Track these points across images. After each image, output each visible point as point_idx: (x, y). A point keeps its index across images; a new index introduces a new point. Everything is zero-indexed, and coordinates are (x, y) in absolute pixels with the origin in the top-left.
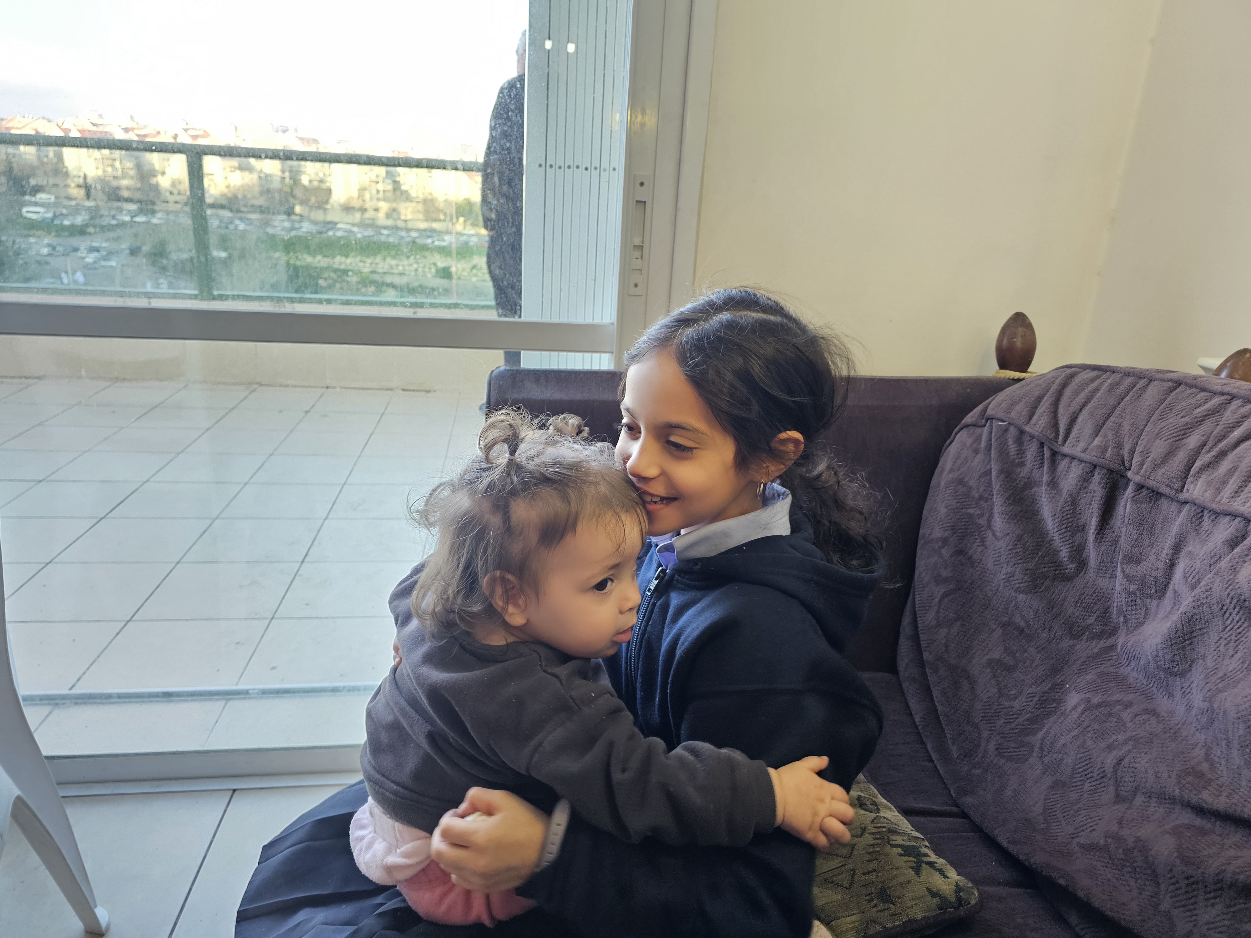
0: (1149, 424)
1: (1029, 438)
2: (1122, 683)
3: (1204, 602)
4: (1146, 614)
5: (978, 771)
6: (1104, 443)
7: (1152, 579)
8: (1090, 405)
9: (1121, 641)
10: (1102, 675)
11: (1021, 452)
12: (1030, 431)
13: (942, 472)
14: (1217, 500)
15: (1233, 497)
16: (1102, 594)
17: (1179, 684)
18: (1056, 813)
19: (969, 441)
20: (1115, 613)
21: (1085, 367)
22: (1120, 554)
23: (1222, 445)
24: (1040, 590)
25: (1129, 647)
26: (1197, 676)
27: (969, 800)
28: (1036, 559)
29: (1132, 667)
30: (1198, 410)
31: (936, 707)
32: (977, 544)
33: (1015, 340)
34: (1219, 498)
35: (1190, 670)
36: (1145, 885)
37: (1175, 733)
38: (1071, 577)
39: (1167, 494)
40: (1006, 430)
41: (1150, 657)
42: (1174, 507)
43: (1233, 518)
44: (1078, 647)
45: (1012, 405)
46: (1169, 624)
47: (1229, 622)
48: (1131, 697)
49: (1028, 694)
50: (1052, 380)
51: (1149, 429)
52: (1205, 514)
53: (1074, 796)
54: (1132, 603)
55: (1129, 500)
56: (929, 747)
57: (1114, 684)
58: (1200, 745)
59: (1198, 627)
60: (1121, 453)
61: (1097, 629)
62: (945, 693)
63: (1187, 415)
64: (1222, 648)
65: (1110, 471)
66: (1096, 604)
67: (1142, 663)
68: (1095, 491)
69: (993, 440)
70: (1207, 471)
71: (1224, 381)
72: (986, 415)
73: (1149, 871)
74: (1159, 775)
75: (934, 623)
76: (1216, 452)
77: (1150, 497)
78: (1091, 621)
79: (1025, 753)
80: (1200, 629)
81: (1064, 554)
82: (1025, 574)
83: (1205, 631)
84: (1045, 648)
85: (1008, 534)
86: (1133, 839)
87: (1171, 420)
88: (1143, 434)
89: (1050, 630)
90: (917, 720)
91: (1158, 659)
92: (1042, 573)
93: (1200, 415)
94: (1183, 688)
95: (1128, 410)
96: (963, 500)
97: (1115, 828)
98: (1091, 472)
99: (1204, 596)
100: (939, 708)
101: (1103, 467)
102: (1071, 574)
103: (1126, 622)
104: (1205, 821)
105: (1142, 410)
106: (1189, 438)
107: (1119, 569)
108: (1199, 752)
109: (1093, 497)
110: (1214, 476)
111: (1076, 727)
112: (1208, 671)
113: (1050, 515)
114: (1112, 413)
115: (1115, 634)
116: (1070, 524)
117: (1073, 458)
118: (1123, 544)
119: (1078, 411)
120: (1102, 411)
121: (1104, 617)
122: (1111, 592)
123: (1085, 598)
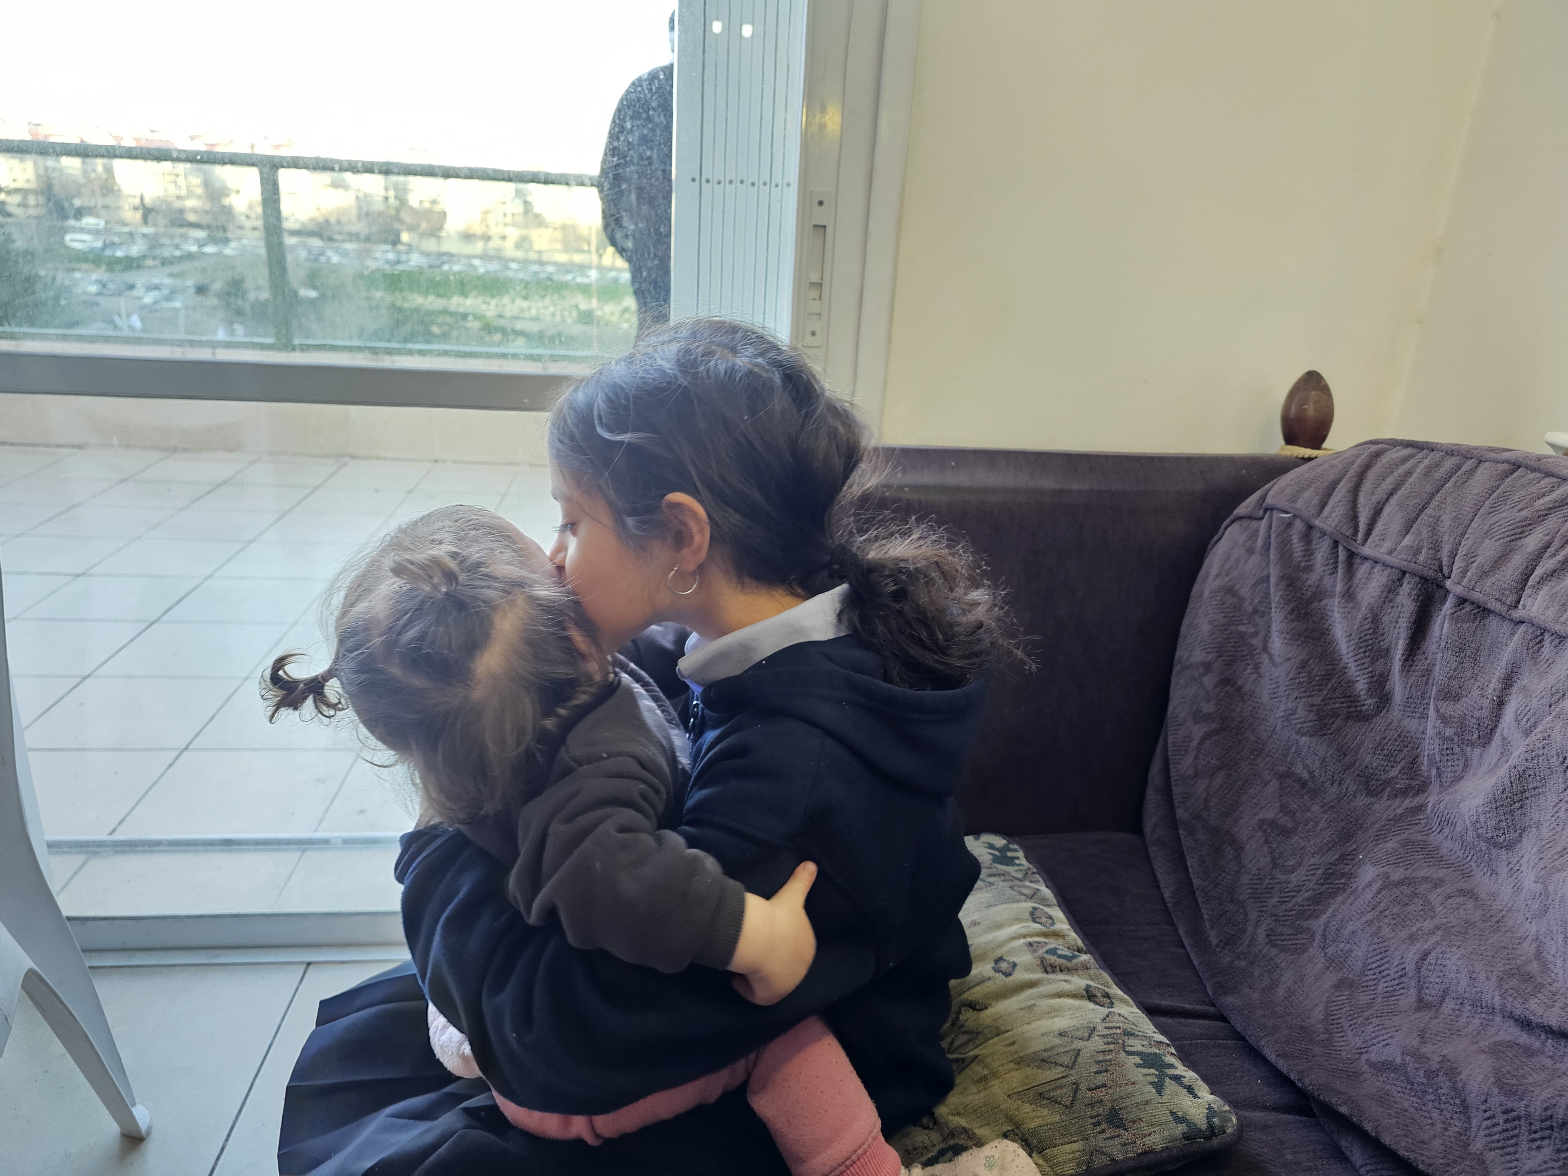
0: (1476, 519)
1: (1319, 535)
2: (1430, 853)
3: (1540, 753)
4: (1466, 766)
5: (1243, 963)
6: (1417, 543)
7: (1474, 721)
8: (1400, 493)
9: (1432, 800)
10: (1407, 842)
11: (1309, 553)
12: (1321, 525)
13: (1207, 576)
14: (1562, 619)
16: (1409, 739)
17: (1505, 859)
18: (1341, 1021)
19: (1242, 538)
20: (1425, 763)
21: (1395, 443)
22: (1434, 687)
24: (1329, 732)
25: (1442, 809)
26: (1528, 848)
27: (1229, 1000)
28: (1325, 692)
29: (1445, 834)
30: (1542, 501)
31: (1191, 879)
32: (1249, 671)
33: (1306, 406)
35: (1520, 841)
36: (1452, 1118)
37: (1497, 922)
38: (1369, 715)
39: (1497, 611)
40: (1290, 525)
41: (1468, 823)
42: (1506, 627)
44: (1376, 806)
45: (1299, 491)
46: (1493, 780)
48: (1442, 873)
49: (1309, 866)
50: (1351, 460)
51: (1476, 526)
52: (1546, 637)
53: (1364, 999)
54: (1448, 752)
55: (1447, 617)
56: (1181, 931)
57: (1421, 856)
58: (1529, 939)
59: (1531, 786)
60: (1438, 557)
61: (1401, 784)
62: (1203, 862)
63: (1526, 508)
64: (1561, 814)
65: (1424, 580)
66: (1400, 751)
67: (1458, 829)
68: (1403, 606)
69: (1273, 537)
70: (1551, 581)
72: (1264, 505)
73: (1458, 1101)
74: (1474, 975)
75: (1191, 772)
76: (1564, 556)
77: (1474, 614)
78: (1394, 773)
79: (1303, 941)
80: (1534, 788)
81: (1361, 686)
82: (1309, 711)
83: (1541, 791)
84: (1333, 807)
85: (1289, 659)
86: (1438, 1059)
87: (1505, 514)
88: (1469, 531)
89: (1340, 784)
90: (1166, 895)
91: (1478, 825)
92: (1332, 710)
93: (1542, 508)
94: (1510, 863)
95: (1449, 500)
96: (1231, 615)
97: (1415, 1043)
98: (1399, 580)
99: (1541, 745)
100: (1196, 882)
101: (1414, 574)
102: (1370, 712)
103: (1439, 776)
104: (1533, 1039)
105: (1468, 500)
106: (1528, 538)
107: (1432, 707)
108: (1528, 949)
109: (1401, 612)
110: (1557, 588)
111: (1369, 909)
112: (1543, 843)
113: (1345, 635)
114: (1428, 503)
115: (1425, 791)
116: (1369, 647)
117: (1376, 562)
118: (1437, 674)
119: (1383, 501)
120: (1415, 501)
121: (1411, 769)
122: (1421, 736)
123: (1387, 743)
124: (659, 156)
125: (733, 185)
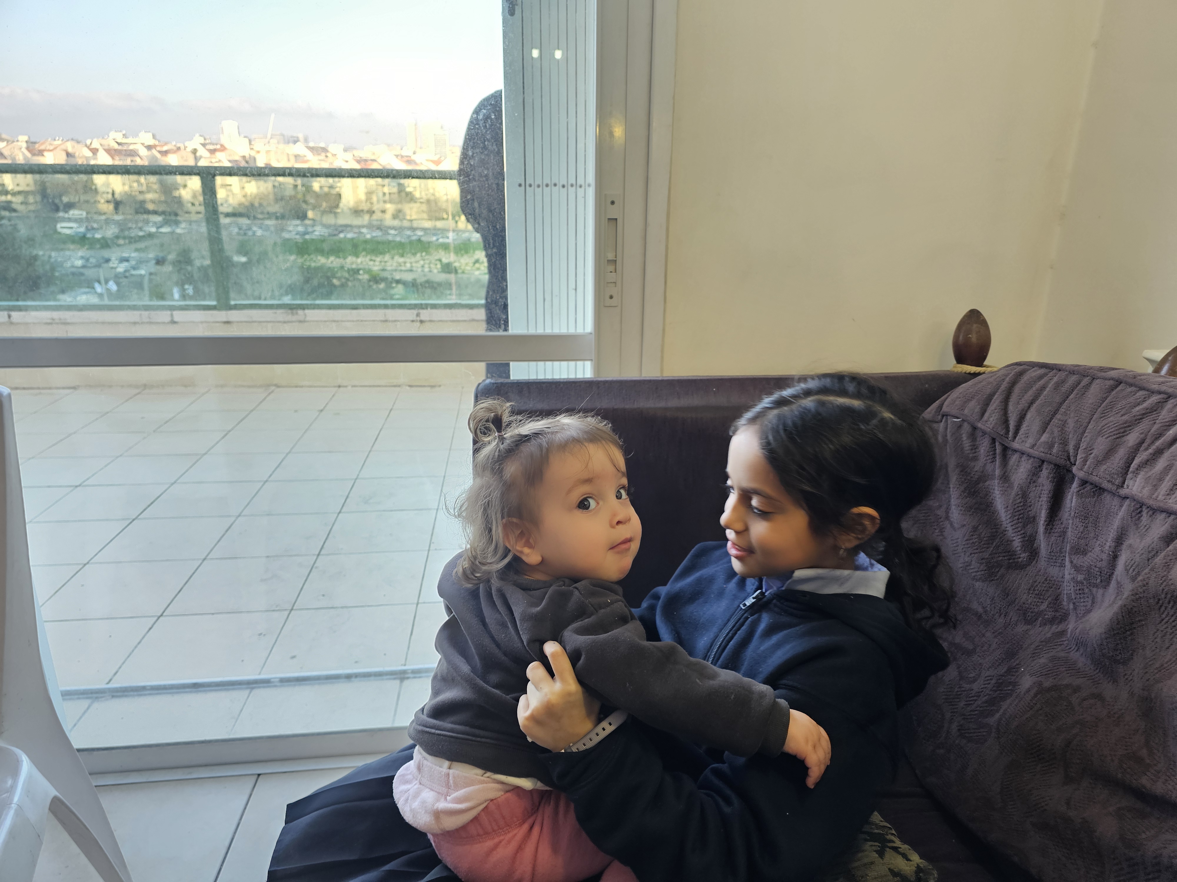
0: (1092, 422)
1: (981, 434)
2: (1071, 667)
3: (1142, 596)
4: (1093, 602)
5: (942, 751)
6: (1051, 440)
7: (1097, 569)
8: (1038, 402)
9: (1071, 626)
10: (1053, 659)
11: (974, 448)
12: (983, 427)
14: (1154, 496)
15: (1168, 494)
16: (1053, 582)
17: (1123, 671)
18: (1012, 792)
20: (1065, 600)
21: (1033, 365)
22: (1068, 545)
23: (1158, 443)
24: (995, 578)
26: (1138, 664)
27: (933, 780)
28: (992, 549)
29: (1081, 652)
30: (1137, 409)
32: (937, 532)
33: (970, 336)
34: (1156, 494)
35: (1132, 659)
36: (1091, 864)
37: (1119, 718)
38: (1024, 565)
39: (1109, 489)
40: (960, 427)
41: (1095, 646)
42: (1116, 501)
43: (1168, 515)
44: (1032, 632)
45: (965, 402)
46: (1112, 613)
47: (1164, 616)
48: (1079, 682)
49: (986, 677)
50: (1003, 378)
51: (1092, 427)
52: (1144, 509)
53: (1028, 777)
54: (1080, 592)
55: (1074, 494)
57: (1064, 669)
58: (1141, 732)
59: (1137, 619)
60: (1066, 449)
61: (1049, 615)
63: (1126, 414)
64: (1158, 640)
65: (1057, 466)
66: (1047, 591)
67: (1088, 649)
68: (1043, 485)
69: (948, 435)
70: (1145, 468)
71: (1162, 379)
72: (942, 410)
73: (1094, 852)
74: (1104, 759)
76: (1154, 449)
77: (1093, 492)
78: (1043, 607)
79: (984, 734)
80: (1139, 621)
81: (1017, 543)
82: (980, 563)
83: (1144, 623)
84: (1001, 633)
85: (964, 525)
86: (1080, 820)
87: (1112, 418)
88: (1087, 431)
89: (1005, 616)
91: (1102, 647)
92: (997, 562)
93: (1138, 414)
94: (1126, 675)
95: (1072, 408)
97: (1063, 808)
98: (1040, 466)
99: (1142, 590)
101: (1050, 463)
102: (1024, 563)
103: (1075, 609)
104: (1145, 805)
105: (1085, 408)
106: (1129, 435)
107: (1067, 559)
108: (1139, 738)
109: (1042, 490)
110: (1150, 474)
111: (1029, 710)
112: (1147, 661)
113: (1003, 507)
114: (1058, 410)
115: (1066, 620)
116: (1021, 516)
117: (1023, 454)
118: (1070, 536)
119: (1026, 409)
120: (1048, 409)
121: (1055, 604)
122: (1061, 580)
123: (1037, 585)
124: (493, 174)
125: (549, 188)
